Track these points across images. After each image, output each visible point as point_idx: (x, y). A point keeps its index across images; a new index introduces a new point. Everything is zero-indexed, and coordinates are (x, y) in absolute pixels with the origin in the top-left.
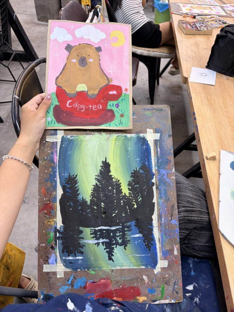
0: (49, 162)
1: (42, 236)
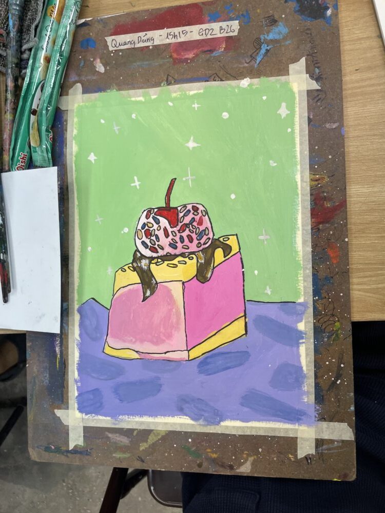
1: (335, 145)
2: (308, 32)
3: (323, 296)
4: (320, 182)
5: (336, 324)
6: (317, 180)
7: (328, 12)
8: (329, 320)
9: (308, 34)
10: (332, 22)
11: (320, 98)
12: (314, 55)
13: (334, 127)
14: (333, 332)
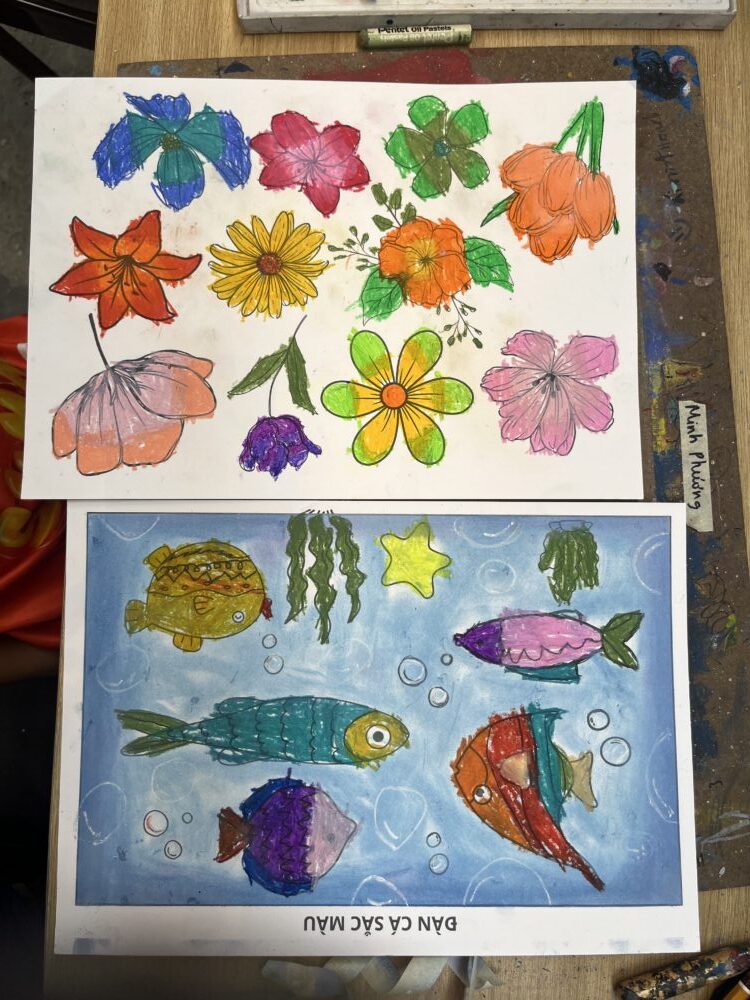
0: (710, 624)
1: (710, 315)
2: (655, 119)
3: (707, 570)
4: (690, 376)
5: (730, 617)
6: (684, 374)
7: (685, 88)
8: (718, 612)
9: (655, 122)
10: (692, 106)
11: (682, 234)
12: (667, 159)
13: (707, 284)
14: (726, 631)
